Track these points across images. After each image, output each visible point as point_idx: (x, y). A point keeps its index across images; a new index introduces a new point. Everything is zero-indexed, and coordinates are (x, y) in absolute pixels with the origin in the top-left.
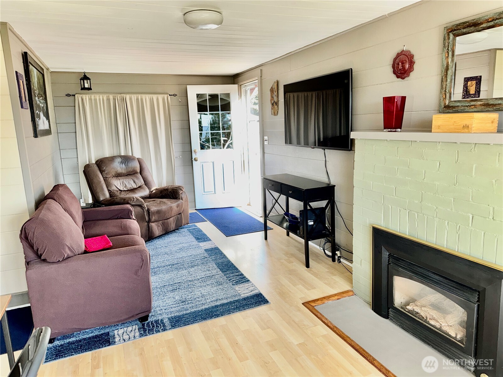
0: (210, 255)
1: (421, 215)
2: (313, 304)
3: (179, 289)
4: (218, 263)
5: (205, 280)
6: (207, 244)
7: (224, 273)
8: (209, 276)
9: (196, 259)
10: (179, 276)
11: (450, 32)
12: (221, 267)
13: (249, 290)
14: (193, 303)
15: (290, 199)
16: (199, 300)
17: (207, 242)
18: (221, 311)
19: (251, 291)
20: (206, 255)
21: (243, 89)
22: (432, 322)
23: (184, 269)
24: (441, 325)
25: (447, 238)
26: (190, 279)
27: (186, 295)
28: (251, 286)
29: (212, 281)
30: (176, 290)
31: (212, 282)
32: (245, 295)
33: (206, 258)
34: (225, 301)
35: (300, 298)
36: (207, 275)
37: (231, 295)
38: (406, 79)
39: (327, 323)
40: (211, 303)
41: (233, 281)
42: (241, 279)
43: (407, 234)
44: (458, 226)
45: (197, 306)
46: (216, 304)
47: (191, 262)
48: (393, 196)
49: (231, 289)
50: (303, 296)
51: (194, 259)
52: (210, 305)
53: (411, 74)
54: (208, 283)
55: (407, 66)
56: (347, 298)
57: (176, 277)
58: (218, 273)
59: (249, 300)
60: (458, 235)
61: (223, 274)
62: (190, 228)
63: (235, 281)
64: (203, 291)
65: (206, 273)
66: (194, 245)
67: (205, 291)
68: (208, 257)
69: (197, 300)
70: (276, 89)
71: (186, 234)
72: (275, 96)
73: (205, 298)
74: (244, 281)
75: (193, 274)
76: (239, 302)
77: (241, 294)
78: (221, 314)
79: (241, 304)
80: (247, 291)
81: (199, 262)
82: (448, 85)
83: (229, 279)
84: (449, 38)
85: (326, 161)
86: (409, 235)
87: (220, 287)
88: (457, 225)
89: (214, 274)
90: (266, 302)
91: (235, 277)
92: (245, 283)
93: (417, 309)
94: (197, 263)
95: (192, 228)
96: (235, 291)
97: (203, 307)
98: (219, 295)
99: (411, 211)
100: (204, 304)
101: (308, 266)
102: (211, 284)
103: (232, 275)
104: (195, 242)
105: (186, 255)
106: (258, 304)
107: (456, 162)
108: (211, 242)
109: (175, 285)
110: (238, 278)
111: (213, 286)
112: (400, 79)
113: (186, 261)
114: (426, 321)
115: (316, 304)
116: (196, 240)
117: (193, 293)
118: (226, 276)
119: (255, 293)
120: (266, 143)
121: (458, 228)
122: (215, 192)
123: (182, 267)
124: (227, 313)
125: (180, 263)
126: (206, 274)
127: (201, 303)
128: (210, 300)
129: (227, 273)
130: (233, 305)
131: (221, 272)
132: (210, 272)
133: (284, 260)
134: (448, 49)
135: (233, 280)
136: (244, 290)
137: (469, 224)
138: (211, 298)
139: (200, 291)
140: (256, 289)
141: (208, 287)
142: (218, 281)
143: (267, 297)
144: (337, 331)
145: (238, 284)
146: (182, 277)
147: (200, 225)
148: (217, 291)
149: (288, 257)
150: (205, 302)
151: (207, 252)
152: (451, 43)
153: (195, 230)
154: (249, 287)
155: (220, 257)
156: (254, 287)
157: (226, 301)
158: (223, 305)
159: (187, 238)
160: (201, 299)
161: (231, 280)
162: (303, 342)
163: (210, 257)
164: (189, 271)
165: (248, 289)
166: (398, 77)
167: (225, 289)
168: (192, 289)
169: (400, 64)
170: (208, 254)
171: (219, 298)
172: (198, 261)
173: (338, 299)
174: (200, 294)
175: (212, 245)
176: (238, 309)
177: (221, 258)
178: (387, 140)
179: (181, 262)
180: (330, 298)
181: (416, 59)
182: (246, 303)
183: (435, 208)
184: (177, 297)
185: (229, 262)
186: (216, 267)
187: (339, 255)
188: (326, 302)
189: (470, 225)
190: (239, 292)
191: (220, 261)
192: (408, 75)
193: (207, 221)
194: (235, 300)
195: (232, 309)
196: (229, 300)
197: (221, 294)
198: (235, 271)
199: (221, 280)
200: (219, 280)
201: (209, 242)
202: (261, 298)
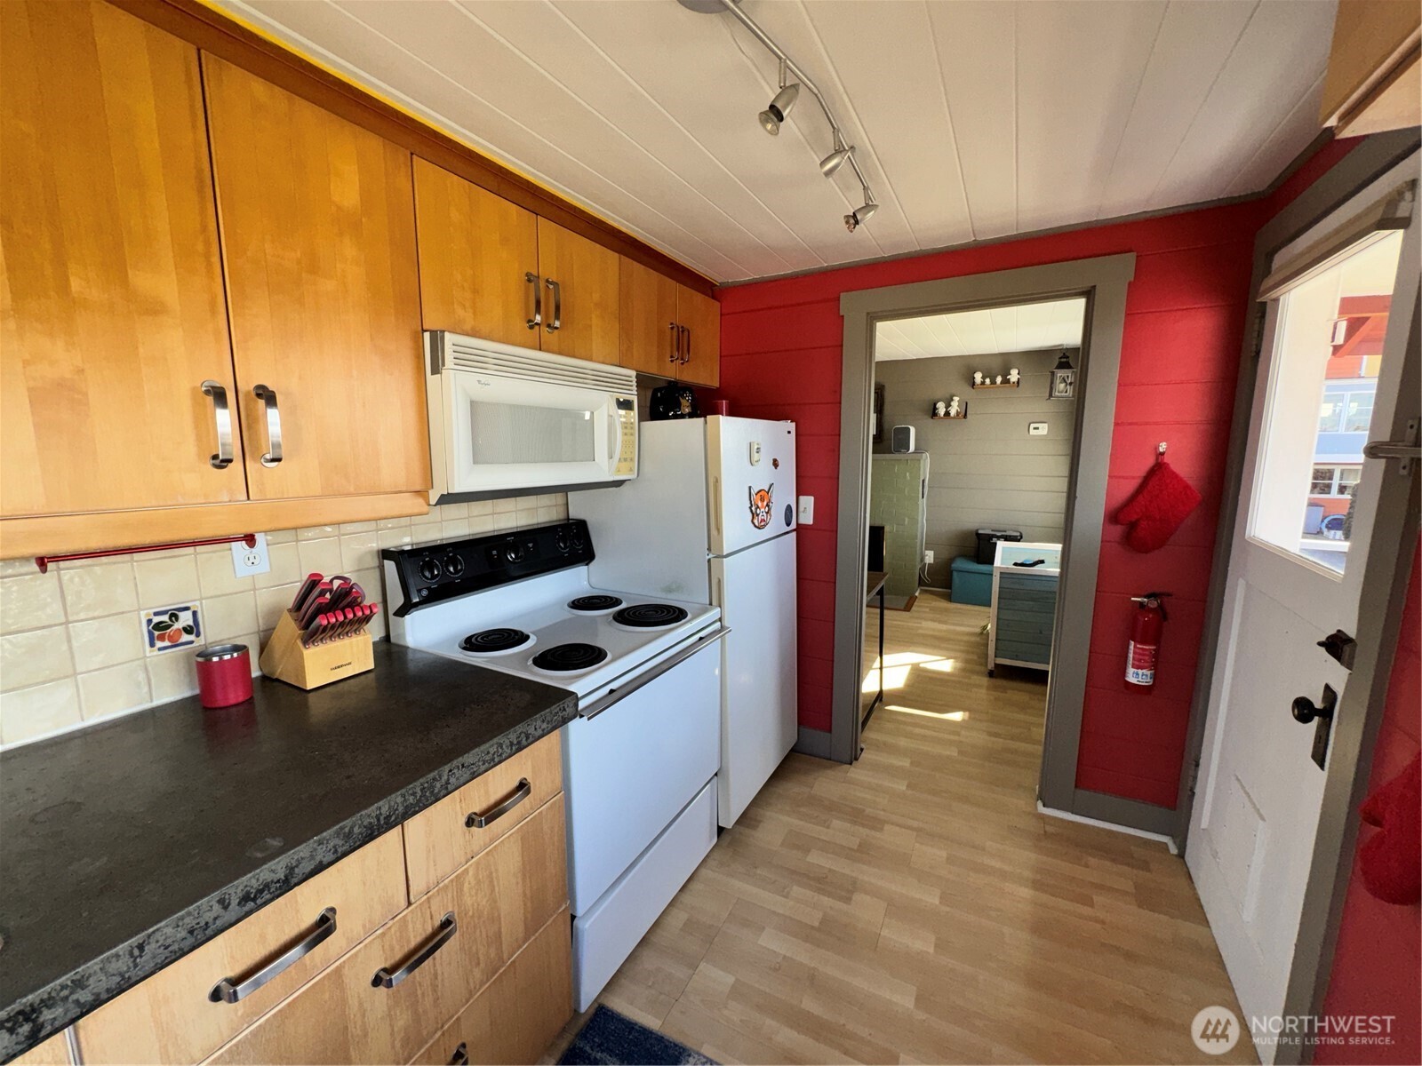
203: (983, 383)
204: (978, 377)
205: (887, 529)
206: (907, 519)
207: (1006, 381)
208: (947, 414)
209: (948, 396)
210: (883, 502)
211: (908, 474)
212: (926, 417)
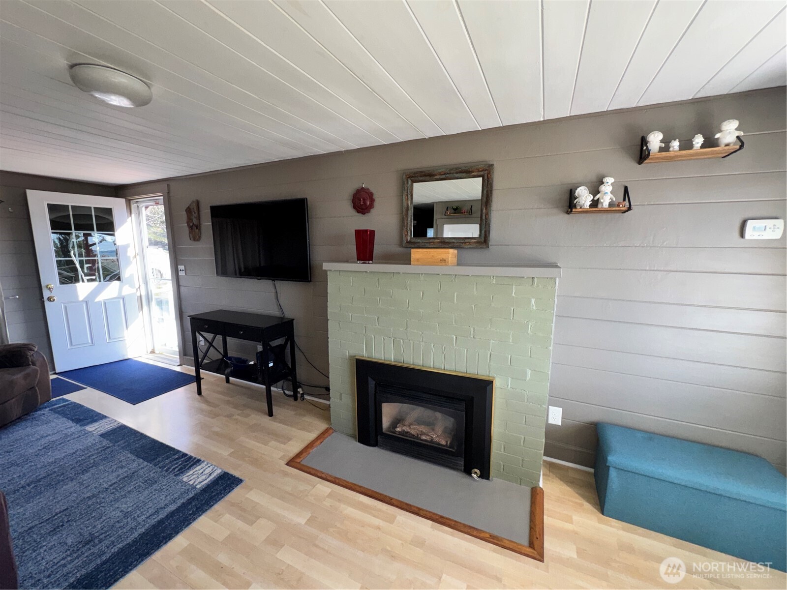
0: (114, 442)
1: (407, 341)
2: (298, 460)
3: (68, 521)
4: (136, 450)
5: (121, 485)
6: (101, 425)
7: (153, 463)
8: (126, 477)
9: (88, 455)
10: (60, 498)
11: (409, 178)
12: (144, 454)
13: (205, 474)
14: (110, 537)
15: (229, 339)
16: (122, 524)
17: (101, 422)
18: (173, 526)
19: (210, 475)
20: (105, 443)
21: (134, 206)
22: (424, 438)
23: (67, 480)
24: (432, 437)
25: (433, 358)
26: (89, 494)
27: (90, 527)
28: (207, 467)
29: (134, 482)
30: (63, 525)
31: (137, 485)
32: (203, 483)
33: (108, 447)
34: (173, 507)
35: (279, 459)
36: (122, 476)
37: (180, 493)
38: (366, 214)
39: (325, 477)
40: (150, 521)
41: (174, 469)
42: (186, 462)
43: (393, 360)
44: (444, 347)
45: (122, 537)
46: (159, 518)
47: (79, 464)
48: (376, 325)
49: (176, 483)
50: (282, 454)
51: (83, 457)
52: (147, 525)
53: (372, 210)
54: (129, 489)
55: (368, 203)
56: (329, 438)
57: (55, 501)
58: (142, 466)
59: (212, 490)
60: (443, 355)
61: (151, 465)
62: (55, 407)
63: (177, 469)
64: (124, 506)
65: (118, 473)
66: (74, 433)
67: (126, 505)
68: (111, 445)
69: (118, 526)
70: (195, 209)
71: (49, 417)
72: (195, 217)
73: (133, 516)
74: (191, 463)
75: (92, 482)
76: (198, 499)
77: (196, 485)
78: (175, 532)
79: (202, 500)
80: (204, 477)
81: (96, 459)
82: (409, 224)
83: (165, 469)
84: (408, 183)
85: (277, 292)
86: (394, 362)
87: (155, 486)
88: (442, 347)
89: (134, 469)
90: (238, 482)
91: (175, 462)
92: (195, 466)
93: (406, 429)
94: (92, 461)
95: (60, 405)
96: (183, 484)
97: (136, 535)
98: (159, 501)
99: (396, 338)
100: (136, 529)
101: (271, 414)
102: (135, 488)
103: (167, 461)
104: (74, 428)
105: (64, 455)
106: (229, 490)
107: (439, 292)
108: (108, 419)
109: (56, 517)
110: (181, 462)
111: (140, 489)
112: (360, 215)
113: (67, 465)
114: (417, 438)
115: (301, 459)
116: (75, 424)
117: (104, 518)
118: (158, 466)
119: (217, 475)
120: (182, 274)
121: (443, 349)
122: (93, 343)
123: (61, 478)
124: (183, 525)
125: (55, 472)
126: (119, 476)
127: (128, 528)
128: (144, 517)
129: (158, 461)
130: (190, 507)
131: (146, 463)
132: (126, 469)
133: (238, 415)
134: (407, 192)
135: (172, 468)
136: (198, 477)
137: (453, 345)
138: (144, 513)
139: (118, 508)
140: (216, 468)
141: (131, 496)
142: (146, 479)
143: (236, 473)
144: (341, 483)
145: (184, 471)
146: (69, 496)
147: (73, 397)
148: (150, 496)
149: (240, 410)
150: (134, 523)
151: (107, 437)
152: (410, 187)
153: (69, 408)
154: (204, 469)
155: (135, 439)
156: (211, 467)
157: (176, 507)
158: (172, 514)
159: (54, 424)
160: (125, 521)
161: (171, 470)
162: (310, 515)
163: (117, 444)
164: (81, 481)
165: (203, 474)
166: (358, 212)
167: (164, 487)
168: (98, 510)
169: (362, 199)
170: (110, 441)
171: (160, 506)
172: (94, 457)
173: (321, 443)
174: (119, 514)
175: (112, 425)
176: (200, 511)
177: (137, 440)
178: (365, 272)
179: (56, 470)
180: (314, 445)
181: (375, 197)
182: (210, 496)
183: (421, 333)
184: (69, 538)
185: (155, 442)
186: (133, 458)
187: (301, 392)
188: (311, 451)
189: (455, 345)
190: (191, 483)
191: (137, 445)
192: (369, 212)
193: (86, 388)
194: (190, 499)
195: (190, 514)
196: (179, 503)
197: (161, 498)
198: (171, 453)
199: (152, 475)
200: (147, 477)
201: (104, 420)
202: (229, 479)
203: (665, 148)
204: (655, 140)
205: (497, 384)
206: (529, 372)
207: (710, 142)
208: (595, 203)
209: (592, 177)
210: (492, 341)
211: (533, 301)
212: (555, 211)
